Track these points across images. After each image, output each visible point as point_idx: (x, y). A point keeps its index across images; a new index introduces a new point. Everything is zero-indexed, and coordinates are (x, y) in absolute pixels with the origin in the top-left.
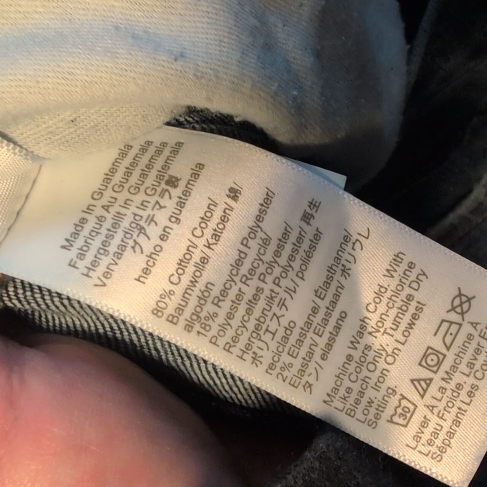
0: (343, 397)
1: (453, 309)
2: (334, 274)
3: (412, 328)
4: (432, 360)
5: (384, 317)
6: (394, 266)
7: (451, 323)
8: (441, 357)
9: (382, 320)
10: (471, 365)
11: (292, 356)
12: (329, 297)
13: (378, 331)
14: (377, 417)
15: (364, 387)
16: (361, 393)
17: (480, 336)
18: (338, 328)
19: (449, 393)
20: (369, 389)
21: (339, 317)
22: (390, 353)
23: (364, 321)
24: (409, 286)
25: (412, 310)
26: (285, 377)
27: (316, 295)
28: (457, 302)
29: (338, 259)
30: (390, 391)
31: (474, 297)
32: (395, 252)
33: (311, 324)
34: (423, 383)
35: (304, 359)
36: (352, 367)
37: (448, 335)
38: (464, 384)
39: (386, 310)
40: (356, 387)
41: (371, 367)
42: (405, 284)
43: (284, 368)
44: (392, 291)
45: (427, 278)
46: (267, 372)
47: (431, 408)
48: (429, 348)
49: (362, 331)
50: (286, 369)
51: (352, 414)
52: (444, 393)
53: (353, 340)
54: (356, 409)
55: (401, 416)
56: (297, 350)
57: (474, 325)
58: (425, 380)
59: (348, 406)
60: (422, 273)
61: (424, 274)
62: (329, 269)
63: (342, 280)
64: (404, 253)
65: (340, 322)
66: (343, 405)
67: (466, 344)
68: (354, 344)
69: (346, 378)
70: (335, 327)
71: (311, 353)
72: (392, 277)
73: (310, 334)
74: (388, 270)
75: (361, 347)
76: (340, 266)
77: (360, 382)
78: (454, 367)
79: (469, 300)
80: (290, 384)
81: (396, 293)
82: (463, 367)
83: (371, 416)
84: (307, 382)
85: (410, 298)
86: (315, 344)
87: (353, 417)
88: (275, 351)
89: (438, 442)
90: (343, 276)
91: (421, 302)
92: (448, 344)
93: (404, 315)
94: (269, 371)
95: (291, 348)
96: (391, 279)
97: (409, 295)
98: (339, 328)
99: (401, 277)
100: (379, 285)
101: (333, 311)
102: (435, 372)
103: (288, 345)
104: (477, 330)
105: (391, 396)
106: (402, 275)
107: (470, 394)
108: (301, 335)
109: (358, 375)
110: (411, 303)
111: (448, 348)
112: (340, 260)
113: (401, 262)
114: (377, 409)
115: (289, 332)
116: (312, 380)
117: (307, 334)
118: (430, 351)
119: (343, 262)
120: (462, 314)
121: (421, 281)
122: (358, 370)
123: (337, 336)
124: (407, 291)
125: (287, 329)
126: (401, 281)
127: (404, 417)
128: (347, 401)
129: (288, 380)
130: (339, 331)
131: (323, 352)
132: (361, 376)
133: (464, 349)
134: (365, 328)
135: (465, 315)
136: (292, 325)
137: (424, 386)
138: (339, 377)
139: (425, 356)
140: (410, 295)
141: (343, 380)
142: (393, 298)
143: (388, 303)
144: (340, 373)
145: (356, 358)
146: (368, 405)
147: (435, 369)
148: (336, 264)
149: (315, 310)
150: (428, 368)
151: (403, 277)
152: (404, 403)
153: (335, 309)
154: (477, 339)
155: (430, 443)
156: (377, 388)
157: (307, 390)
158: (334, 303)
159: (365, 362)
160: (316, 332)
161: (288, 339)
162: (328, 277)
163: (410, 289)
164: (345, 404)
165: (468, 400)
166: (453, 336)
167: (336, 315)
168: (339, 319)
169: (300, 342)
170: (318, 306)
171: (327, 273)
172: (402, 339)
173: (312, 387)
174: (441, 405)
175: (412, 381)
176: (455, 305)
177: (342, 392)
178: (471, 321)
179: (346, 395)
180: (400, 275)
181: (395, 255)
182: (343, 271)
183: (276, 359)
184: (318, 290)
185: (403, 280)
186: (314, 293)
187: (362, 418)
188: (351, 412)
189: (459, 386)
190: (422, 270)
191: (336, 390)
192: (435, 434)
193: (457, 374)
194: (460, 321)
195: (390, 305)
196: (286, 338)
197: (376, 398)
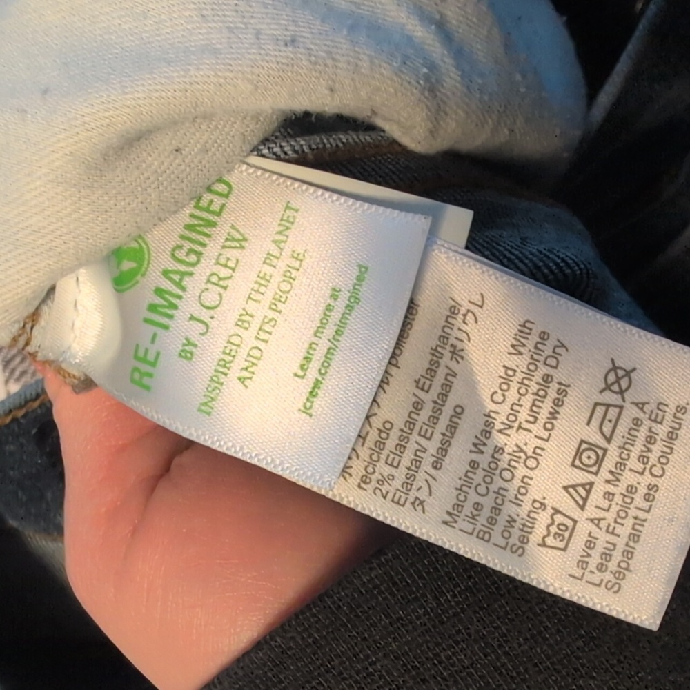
0: (470, 515)
1: (608, 387)
2: (441, 358)
3: (555, 418)
4: (589, 458)
5: (516, 407)
6: (522, 340)
7: (608, 406)
8: (600, 452)
9: (514, 412)
10: (643, 459)
11: (391, 465)
12: (436, 389)
13: (510, 427)
14: (524, 540)
15: (499, 501)
16: (497, 509)
17: (650, 419)
18: (453, 427)
19: (618, 499)
20: (507, 503)
21: (453, 413)
22: (530, 453)
23: (489, 416)
24: (545, 364)
25: (552, 394)
26: (384, 492)
27: (417, 387)
28: (612, 378)
29: (444, 338)
30: (537, 505)
31: (634, 369)
32: (519, 321)
33: (414, 424)
34: (581, 490)
35: (409, 469)
36: (478, 477)
37: (606, 422)
38: (638, 486)
39: (517, 398)
40: (488, 502)
41: (507, 475)
42: (539, 361)
43: (383, 481)
44: (522, 372)
45: (567, 350)
46: (359, 486)
47: (596, 522)
48: (582, 441)
49: (488, 429)
50: (386, 483)
51: (487, 536)
52: (612, 500)
53: (476, 441)
54: (491, 531)
55: (557, 536)
56: (397, 458)
57: (641, 406)
58: (583, 485)
59: (479, 527)
60: (559, 344)
61: (563, 346)
62: (432, 352)
63: (453, 364)
64: (532, 321)
65: (455, 420)
66: (472, 527)
67: (633, 432)
68: (478, 447)
69: (471, 492)
70: (448, 426)
71: (417, 462)
72: (521, 353)
73: (415, 437)
74: (513, 346)
75: (488, 450)
76: (448, 347)
77: (492, 495)
78: (621, 465)
79: (628, 373)
80: (393, 501)
81: (529, 374)
82: (633, 463)
83: (514, 540)
84: (417, 498)
85: (547, 379)
86: (423, 450)
87: (488, 541)
88: (368, 459)
89: (612, 566)
90: (454, 359)
91: (563, 382)
92: (608, 435)
93: (543, 402)
94: (363, 485)
95: (388, 456)
96: (520, 357)
97: (545, 375)
98: (455, 428)
99: (531, 353)
100: (504, 366)
101: (443, 405)
102: (596, 474)
103: (386, 452)
104: (645, 413)
105: (540, 511)
106: (533, 350)
107: (648, 498)
108: (402, 438)
109: (489, 486)
110: (550, 385)
111: (609, 440)
112: (448, 339)
113: (529, 334)
114: (522, 530)
115: (384, 435)
116: (423, 495)
117: (410, 436)
118: (584, 446)
119: (452, 341)
120: (621, 392)
121: (561, 355)
122: (488, 479)
123: (452, 437)
124: (543, 370)
125: (381, 431)
126: (532, 357)
127: (561, 538)
128: (477, 520)
129: (390, 496)
130: (455, 431)
131: (434, 459)
132: (493, 487)
133: (631, 438)
134: (492, 425)
135: (626, 395)
136: (388, 426)
137: (583, 493)
138: (461, 490)
139: (579, 453)
140: (548, 376)
141: (467, 493)
142: (526, 382)
143: (520, 388)
144: (462, 485)
145: (484, 465)
146: (507, 524)
147: (594, 469)
148: (442, 345)
149: (417, 406)
150: (585, 468)
151: (534, 353)
152: (559, 519)
153: (447, 404)
154: (647, 423)
155: (601, 568)
156: (517, 502)
157: (417, 508)
158: (444, 396)
159: (496, 469)
160: (422, 433)
161: (384, 444)
162: (432, 363)
163: (547, 367)
164: (475, 524)
165: (646, 505)
166: (613, 422)
167: (448, 411)
168: (452, 416)
169: (401, 447)
170: (422, 400)
171: (430, 357)
172: (545, 434)
173: (425, 504)
174: (610, 516)
175: (566, 488)
176: (609, 382)
177: (468, 509)
178: (636, 401)
179: (475, 512)
180: (530, 351)
181: (520, 326)
182: (453, 353)
183: (370, 469)
184: (419, 379)
185: (535, 356)
186: (415, 384)
187: (502, 542)
188: (484, 535)
189: (631, 489)
190: (559, 341)
191: (458, 506)
192: (607, 556)
193: (627, 474)
194: (620, 402)
195: (523, 391)
196: (381, 442)
197: (518, 515)
